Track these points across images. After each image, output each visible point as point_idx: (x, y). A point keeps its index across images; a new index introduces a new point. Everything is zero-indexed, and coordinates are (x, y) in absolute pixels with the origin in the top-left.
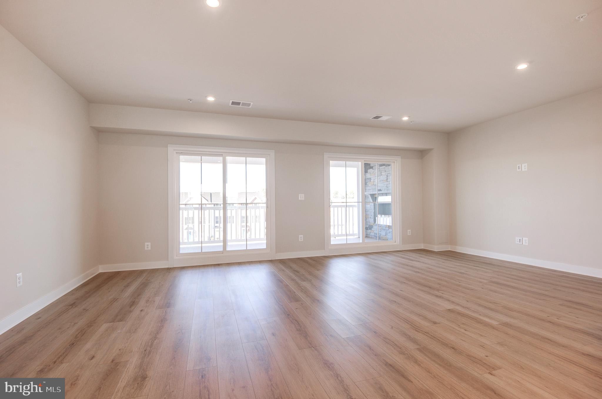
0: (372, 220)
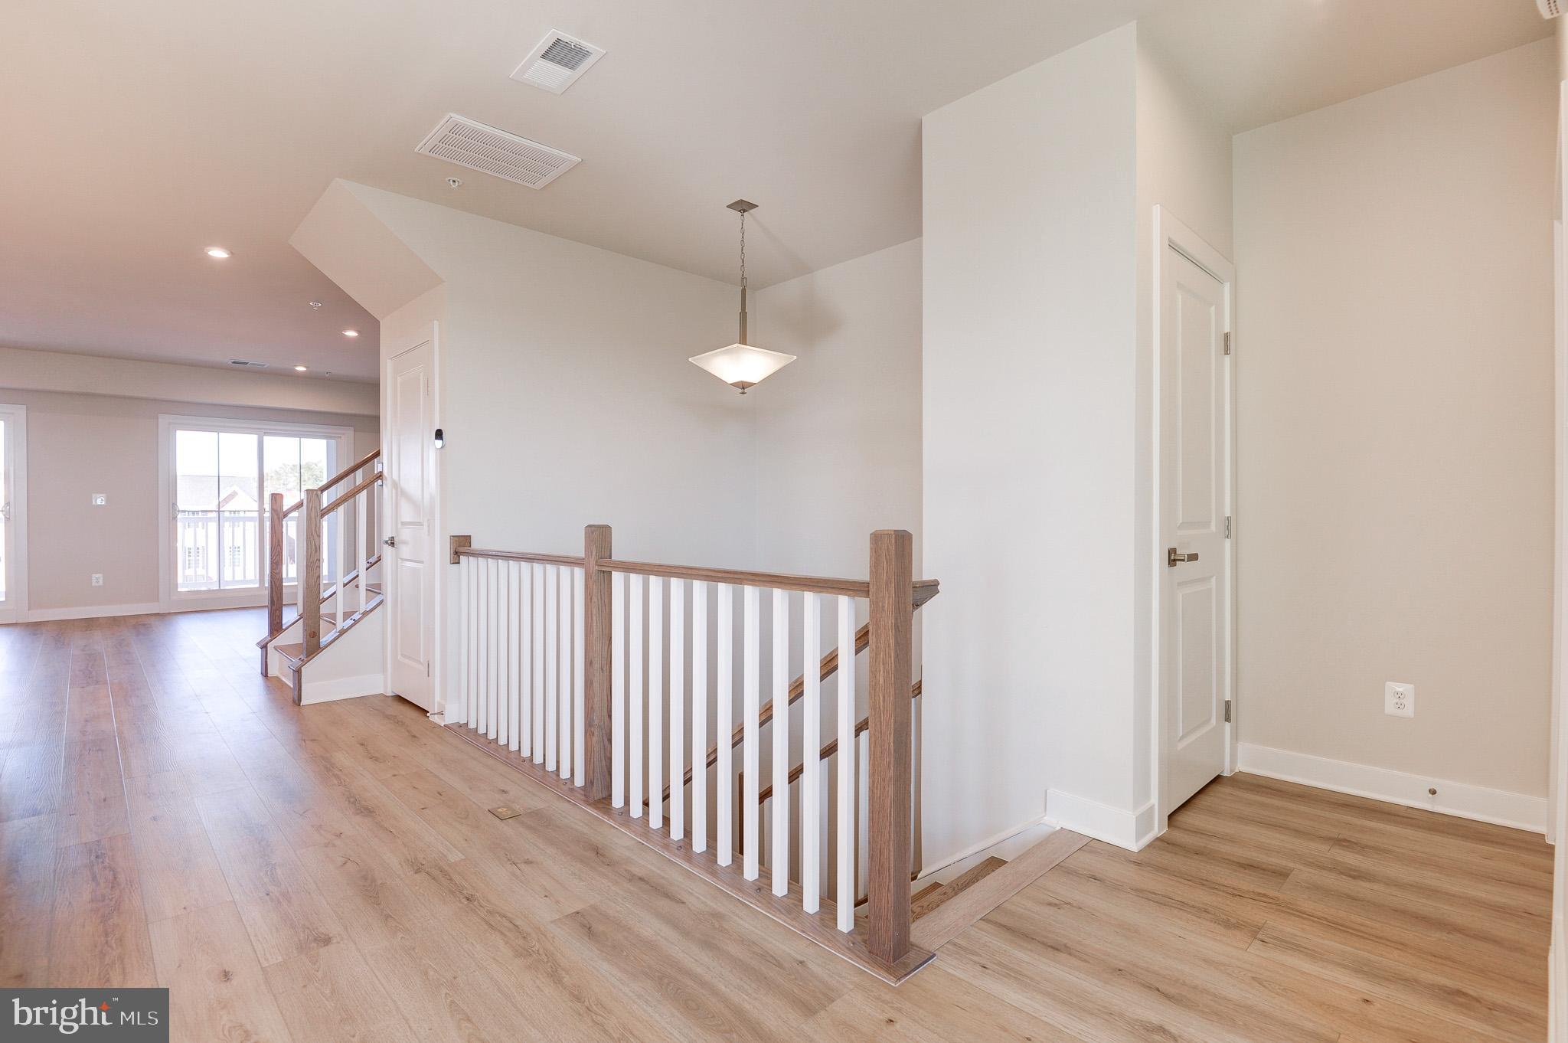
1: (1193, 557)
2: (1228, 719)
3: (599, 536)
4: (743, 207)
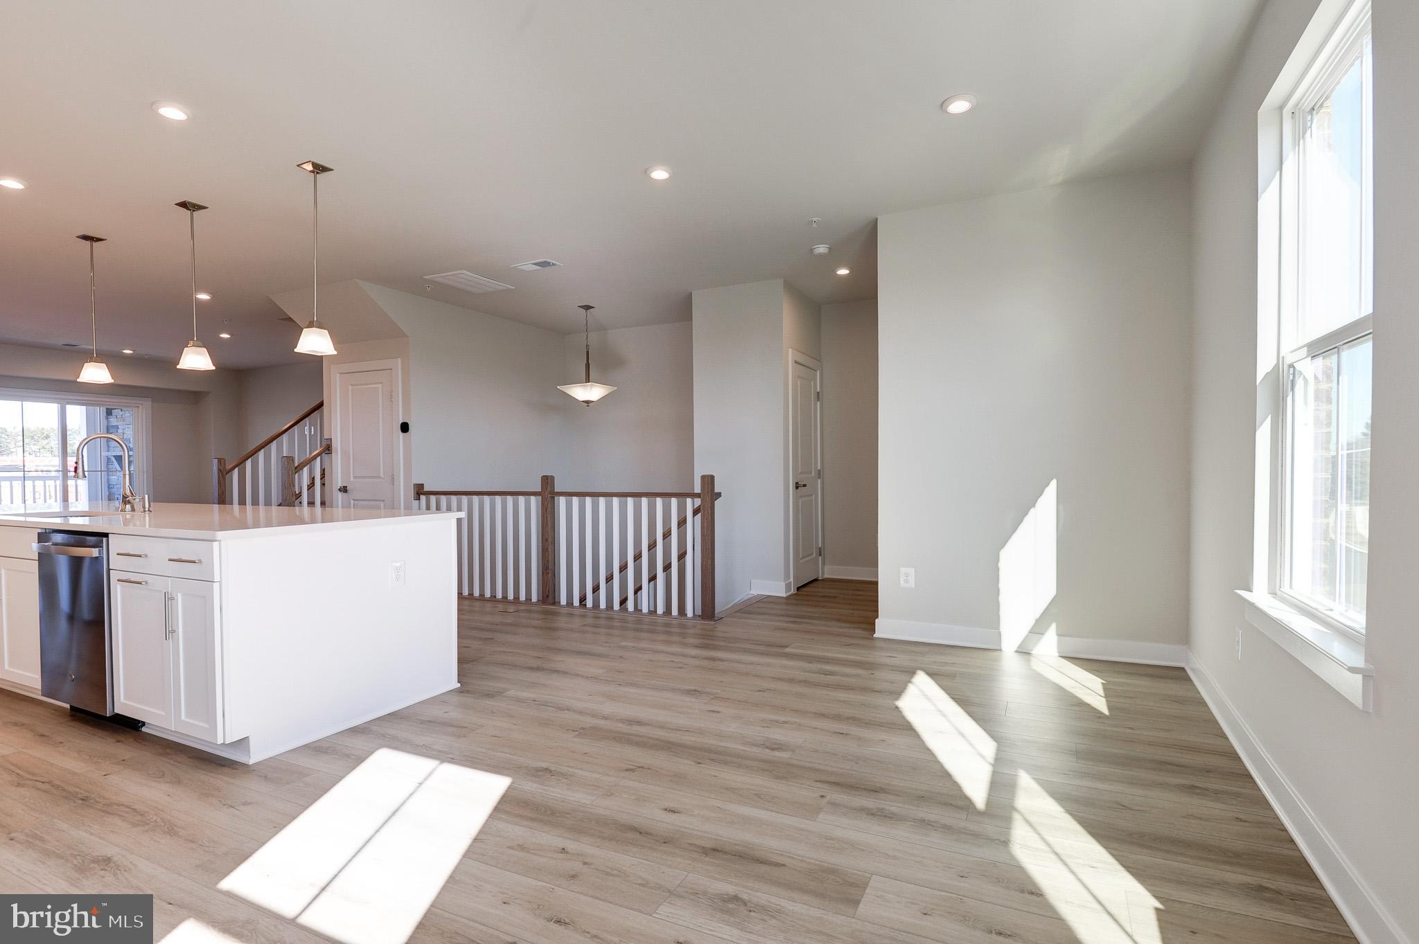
1: (805, 486)
2: (820, 555)
3: (547, 481)
4: (587, 308)
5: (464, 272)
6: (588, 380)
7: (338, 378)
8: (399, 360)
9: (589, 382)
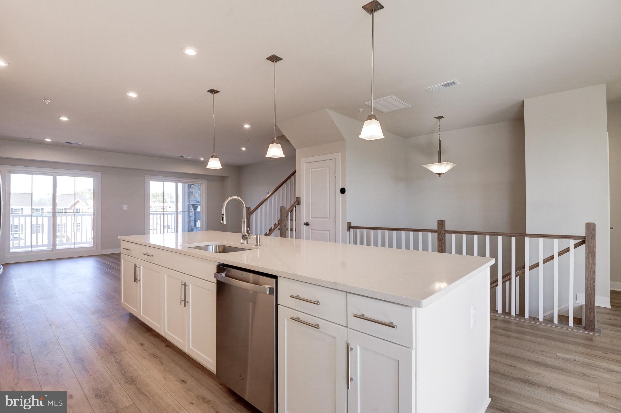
0: (193, 224)
5: (393, 96)
6: (440, 161)
7: (304, 165)
8: (340, 153)
9: (441, 162)
